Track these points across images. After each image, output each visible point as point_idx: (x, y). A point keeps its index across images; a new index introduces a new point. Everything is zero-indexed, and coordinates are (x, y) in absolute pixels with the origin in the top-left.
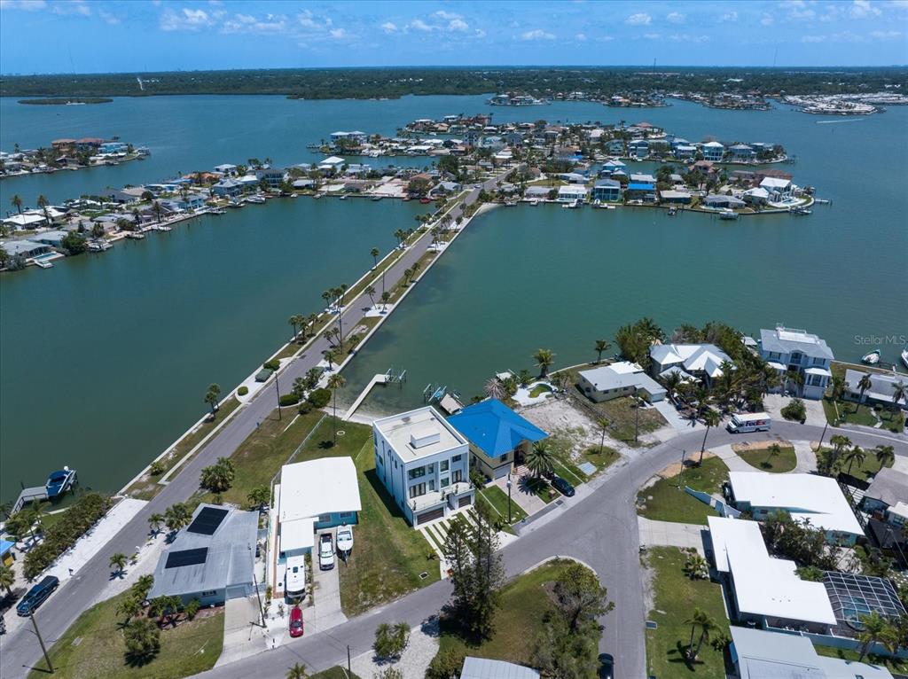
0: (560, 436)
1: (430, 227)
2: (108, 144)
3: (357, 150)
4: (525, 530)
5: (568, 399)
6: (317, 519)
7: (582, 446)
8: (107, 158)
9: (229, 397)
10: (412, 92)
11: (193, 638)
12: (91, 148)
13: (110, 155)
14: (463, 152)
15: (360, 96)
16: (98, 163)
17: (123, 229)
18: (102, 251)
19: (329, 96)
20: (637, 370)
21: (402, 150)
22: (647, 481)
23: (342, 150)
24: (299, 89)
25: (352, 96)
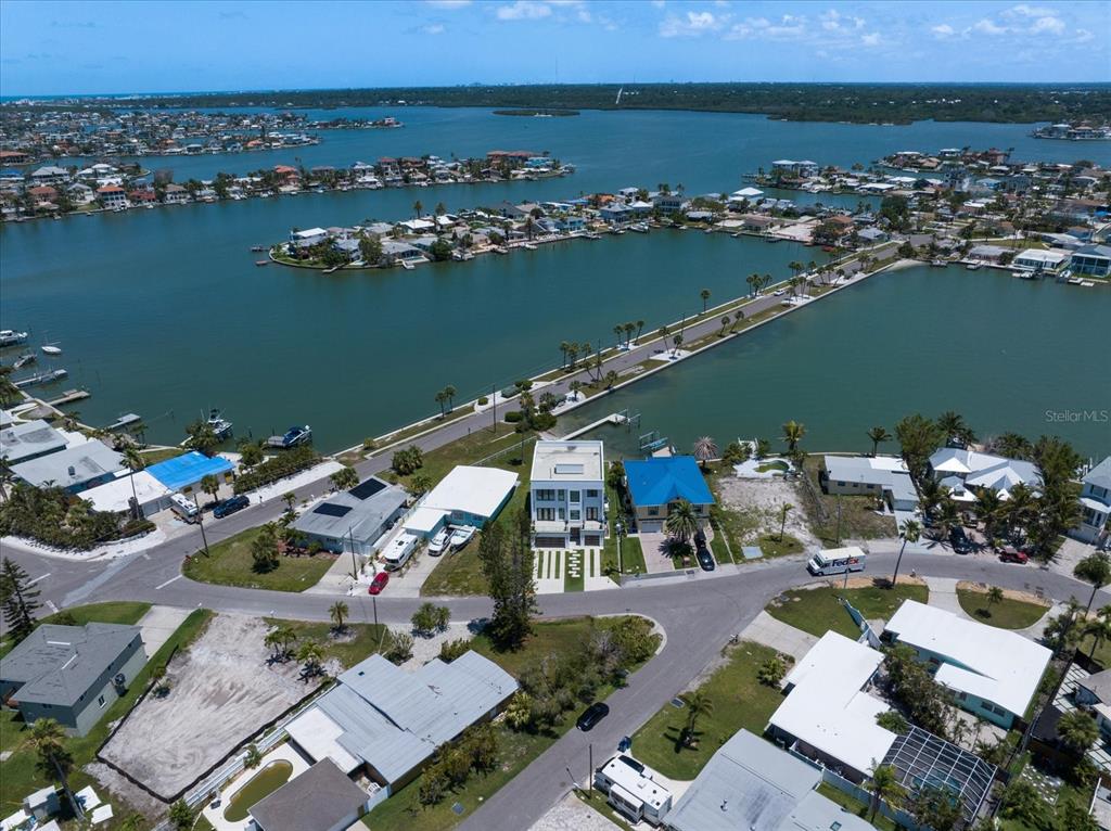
0: (750, 515)
1: (809, 278)
2: (535, 159)
3: (796, 183)
4: (631, 584)
5: (797, 483)
6: (449, 513)
7: (769, 530)
8: (530, 172)
9: (469, 404)
10: (933, 117)
11: (303, 568)
12: (520, 162)
13: (532, 169)
14: (931, 195)
15: (857, 120)
16: (519, 177)
17: (493, 243)
18: (463, 260)
19: (819, 117)
20: (902, 470)
21: (852, 188)
22: (809, 584)
23: (778, 183)
24: (788, 107)
25: (845, 119)
